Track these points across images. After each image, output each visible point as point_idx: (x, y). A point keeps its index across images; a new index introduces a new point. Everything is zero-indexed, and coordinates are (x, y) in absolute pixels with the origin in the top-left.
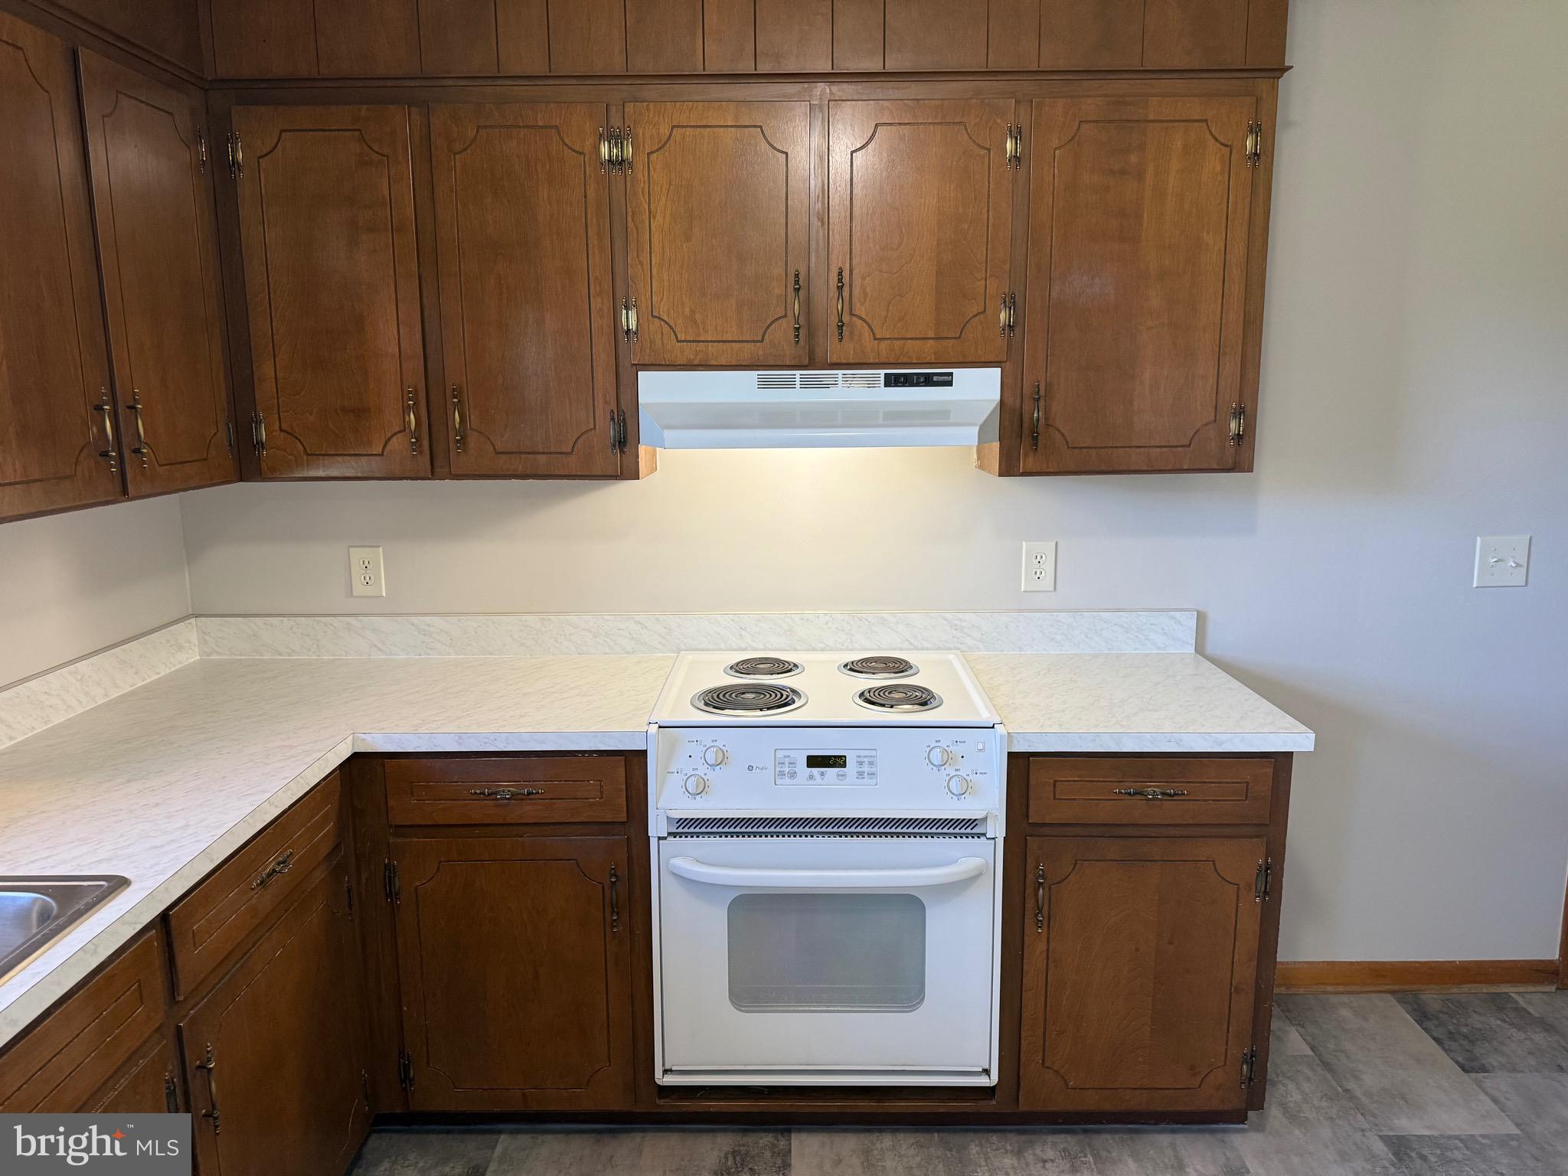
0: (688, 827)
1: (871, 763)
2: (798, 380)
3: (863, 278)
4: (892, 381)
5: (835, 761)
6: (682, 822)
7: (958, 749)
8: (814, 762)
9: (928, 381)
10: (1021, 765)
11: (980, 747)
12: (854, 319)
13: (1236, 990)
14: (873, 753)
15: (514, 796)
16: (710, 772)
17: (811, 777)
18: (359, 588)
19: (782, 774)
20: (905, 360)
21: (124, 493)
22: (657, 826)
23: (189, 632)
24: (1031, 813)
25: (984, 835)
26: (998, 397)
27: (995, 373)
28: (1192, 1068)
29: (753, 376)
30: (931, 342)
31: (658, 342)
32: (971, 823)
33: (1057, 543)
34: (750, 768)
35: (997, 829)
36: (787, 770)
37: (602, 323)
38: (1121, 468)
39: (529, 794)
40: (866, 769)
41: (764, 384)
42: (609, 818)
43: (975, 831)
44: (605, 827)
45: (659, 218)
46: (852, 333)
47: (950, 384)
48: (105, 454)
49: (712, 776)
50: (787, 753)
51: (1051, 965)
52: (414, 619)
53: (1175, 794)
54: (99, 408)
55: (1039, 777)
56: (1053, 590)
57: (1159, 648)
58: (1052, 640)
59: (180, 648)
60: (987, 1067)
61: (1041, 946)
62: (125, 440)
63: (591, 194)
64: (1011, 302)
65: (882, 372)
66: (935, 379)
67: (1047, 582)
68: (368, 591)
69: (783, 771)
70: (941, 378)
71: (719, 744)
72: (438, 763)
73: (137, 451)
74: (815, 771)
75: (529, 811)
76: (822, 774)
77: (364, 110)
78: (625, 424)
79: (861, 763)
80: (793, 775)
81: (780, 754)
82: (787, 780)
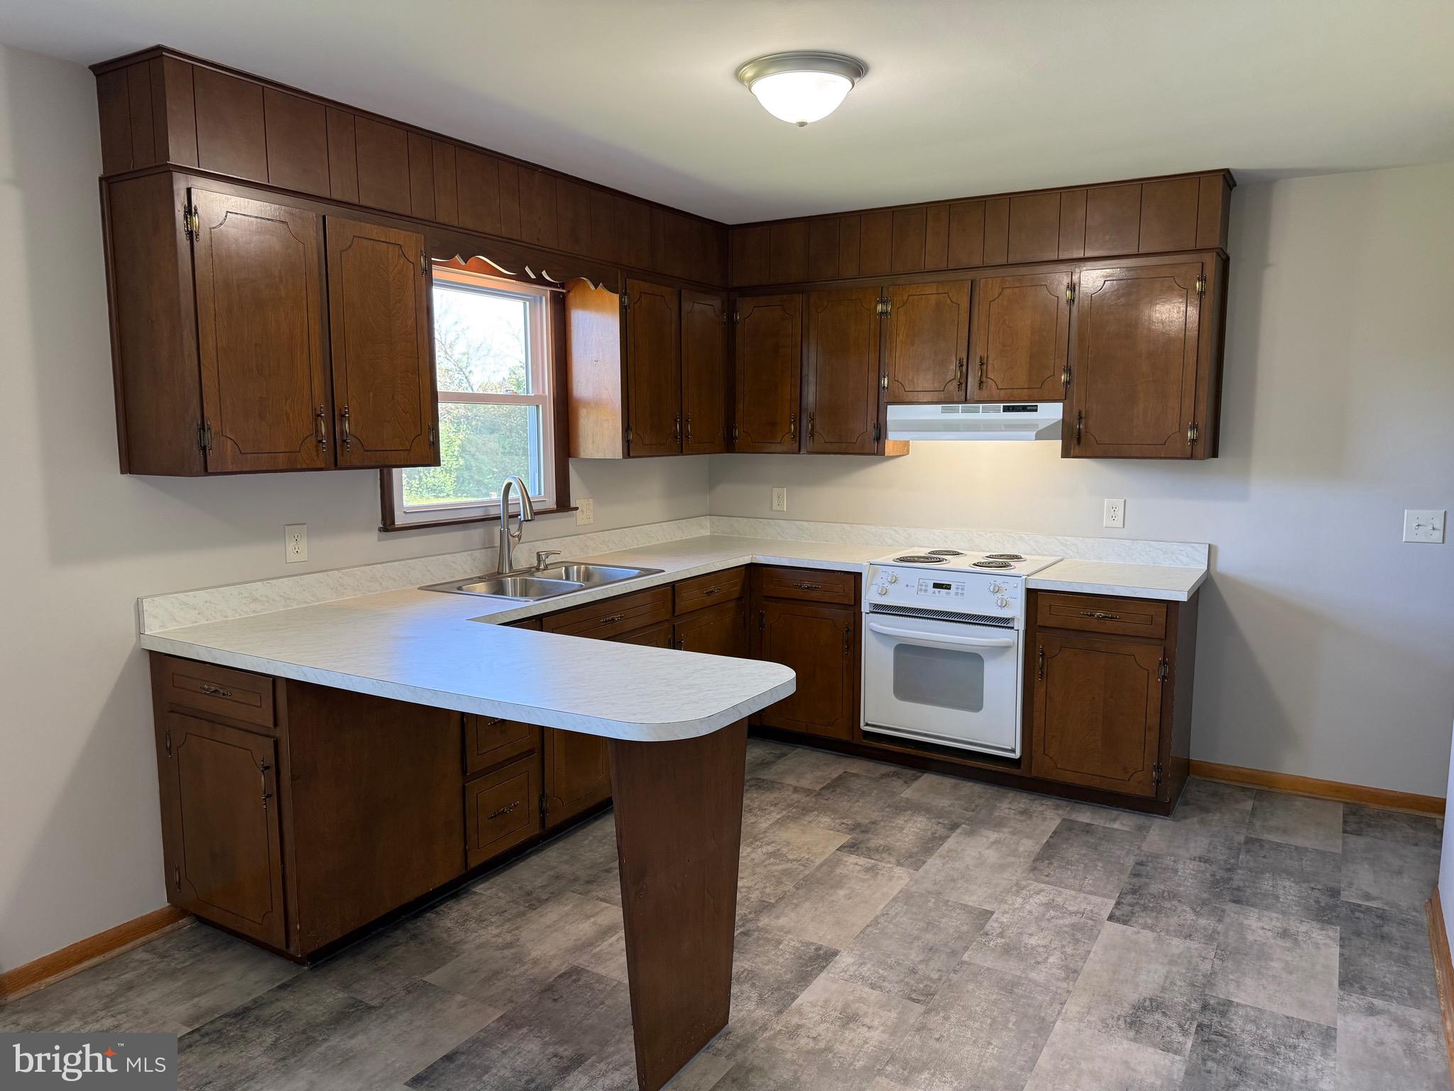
0: (879, 609)
1: (962, 589)
2: (960, 409)
3: (993, 360)
4: (1006, 409)
5: (948, 587)
6: (876, 606)
7: (1004, 586)
8: (936, 586)
9: (1024, 409)
10: (1034, 597)
11: (1015, 585)
12: (988, 380)
13: (1149, 728)
14: (963, 584)
15: (808, 588)
16: (889, 586)
17: (934, 593)
18: (775, 507)
19: (921, 590)
20: (1013, 399)
21: (681, 452)
22: (865, 608)
23: (706, 521)
24: (1038, 620)
25: (1013, 628)
26: (1061, 417)
27: (1061, 405)
28: (1125, 769)
29: (939, 407)
30: (1025, 390)
31: (897, 391)
32: (1007, 620)
33: (1125, 501)
34: (907, 586)
35: (1020, 624)
36: (924, 588)
37: (873, 383)
38: (1125, 455)
39: (815, 588)
40: (960, 591)
41: (944, 410)
42: (846, 602)
43: (1008, 625)
44: (846, 606)
45: (901, 336)
46: (987, 386)
47: (1036, 410)
48: (676, 437)
49: (889, 587)
50: (925, 581)
51: (1048, 700)
52: (797, 523)
53: (1112, 618)
54: (676, 420)
55: (1042, 602)
56: (1122, 526)
57: (1184, 565)
58: (1119, 555)
59: (702, 528)
60: (1014, 747)
61: (1043, 690)
62: (684, 432)
63: (872, 327)
64: (1068, 370)
65: (1002, 405)
66: (1028, 408)
67: (1119, 523)
68: (779, 508)
69: (921, 589)
70: (1031, 408)
71: (895, 574)
72: (782, 570)
73: (687, 437)
74: (937, 590)
75: (815, 595)
76: (939, 592)
77: (785, 297)
78: (880, 430)
79: (958, 588)
80: (926, 591)
81: (921, 581)
82: (923, 593)
